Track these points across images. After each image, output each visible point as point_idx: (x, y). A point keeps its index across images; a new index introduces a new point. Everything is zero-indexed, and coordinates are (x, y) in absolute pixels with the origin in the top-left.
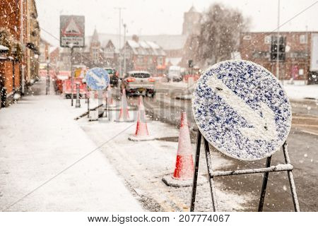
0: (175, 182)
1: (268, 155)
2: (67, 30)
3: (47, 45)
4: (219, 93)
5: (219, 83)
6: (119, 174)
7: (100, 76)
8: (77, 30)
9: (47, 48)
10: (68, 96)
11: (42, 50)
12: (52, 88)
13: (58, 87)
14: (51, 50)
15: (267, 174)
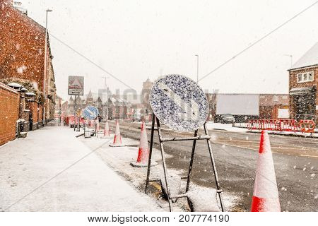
0: (138, 164)
1: (196, 129)
2: (73, 85)
3: (60, 99)
4: (165, 93)
5: (166, 87)
6: (103, 160)
7: (92, 111)
8: (79, 85)
9: (60, 102)
10: (72, 126)
11: (57, 102)
12: (62, 123)
13: (66, 122)
14: (62, 102)
15: (195, 140)
